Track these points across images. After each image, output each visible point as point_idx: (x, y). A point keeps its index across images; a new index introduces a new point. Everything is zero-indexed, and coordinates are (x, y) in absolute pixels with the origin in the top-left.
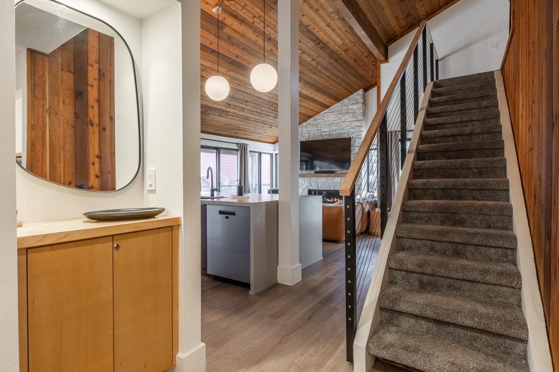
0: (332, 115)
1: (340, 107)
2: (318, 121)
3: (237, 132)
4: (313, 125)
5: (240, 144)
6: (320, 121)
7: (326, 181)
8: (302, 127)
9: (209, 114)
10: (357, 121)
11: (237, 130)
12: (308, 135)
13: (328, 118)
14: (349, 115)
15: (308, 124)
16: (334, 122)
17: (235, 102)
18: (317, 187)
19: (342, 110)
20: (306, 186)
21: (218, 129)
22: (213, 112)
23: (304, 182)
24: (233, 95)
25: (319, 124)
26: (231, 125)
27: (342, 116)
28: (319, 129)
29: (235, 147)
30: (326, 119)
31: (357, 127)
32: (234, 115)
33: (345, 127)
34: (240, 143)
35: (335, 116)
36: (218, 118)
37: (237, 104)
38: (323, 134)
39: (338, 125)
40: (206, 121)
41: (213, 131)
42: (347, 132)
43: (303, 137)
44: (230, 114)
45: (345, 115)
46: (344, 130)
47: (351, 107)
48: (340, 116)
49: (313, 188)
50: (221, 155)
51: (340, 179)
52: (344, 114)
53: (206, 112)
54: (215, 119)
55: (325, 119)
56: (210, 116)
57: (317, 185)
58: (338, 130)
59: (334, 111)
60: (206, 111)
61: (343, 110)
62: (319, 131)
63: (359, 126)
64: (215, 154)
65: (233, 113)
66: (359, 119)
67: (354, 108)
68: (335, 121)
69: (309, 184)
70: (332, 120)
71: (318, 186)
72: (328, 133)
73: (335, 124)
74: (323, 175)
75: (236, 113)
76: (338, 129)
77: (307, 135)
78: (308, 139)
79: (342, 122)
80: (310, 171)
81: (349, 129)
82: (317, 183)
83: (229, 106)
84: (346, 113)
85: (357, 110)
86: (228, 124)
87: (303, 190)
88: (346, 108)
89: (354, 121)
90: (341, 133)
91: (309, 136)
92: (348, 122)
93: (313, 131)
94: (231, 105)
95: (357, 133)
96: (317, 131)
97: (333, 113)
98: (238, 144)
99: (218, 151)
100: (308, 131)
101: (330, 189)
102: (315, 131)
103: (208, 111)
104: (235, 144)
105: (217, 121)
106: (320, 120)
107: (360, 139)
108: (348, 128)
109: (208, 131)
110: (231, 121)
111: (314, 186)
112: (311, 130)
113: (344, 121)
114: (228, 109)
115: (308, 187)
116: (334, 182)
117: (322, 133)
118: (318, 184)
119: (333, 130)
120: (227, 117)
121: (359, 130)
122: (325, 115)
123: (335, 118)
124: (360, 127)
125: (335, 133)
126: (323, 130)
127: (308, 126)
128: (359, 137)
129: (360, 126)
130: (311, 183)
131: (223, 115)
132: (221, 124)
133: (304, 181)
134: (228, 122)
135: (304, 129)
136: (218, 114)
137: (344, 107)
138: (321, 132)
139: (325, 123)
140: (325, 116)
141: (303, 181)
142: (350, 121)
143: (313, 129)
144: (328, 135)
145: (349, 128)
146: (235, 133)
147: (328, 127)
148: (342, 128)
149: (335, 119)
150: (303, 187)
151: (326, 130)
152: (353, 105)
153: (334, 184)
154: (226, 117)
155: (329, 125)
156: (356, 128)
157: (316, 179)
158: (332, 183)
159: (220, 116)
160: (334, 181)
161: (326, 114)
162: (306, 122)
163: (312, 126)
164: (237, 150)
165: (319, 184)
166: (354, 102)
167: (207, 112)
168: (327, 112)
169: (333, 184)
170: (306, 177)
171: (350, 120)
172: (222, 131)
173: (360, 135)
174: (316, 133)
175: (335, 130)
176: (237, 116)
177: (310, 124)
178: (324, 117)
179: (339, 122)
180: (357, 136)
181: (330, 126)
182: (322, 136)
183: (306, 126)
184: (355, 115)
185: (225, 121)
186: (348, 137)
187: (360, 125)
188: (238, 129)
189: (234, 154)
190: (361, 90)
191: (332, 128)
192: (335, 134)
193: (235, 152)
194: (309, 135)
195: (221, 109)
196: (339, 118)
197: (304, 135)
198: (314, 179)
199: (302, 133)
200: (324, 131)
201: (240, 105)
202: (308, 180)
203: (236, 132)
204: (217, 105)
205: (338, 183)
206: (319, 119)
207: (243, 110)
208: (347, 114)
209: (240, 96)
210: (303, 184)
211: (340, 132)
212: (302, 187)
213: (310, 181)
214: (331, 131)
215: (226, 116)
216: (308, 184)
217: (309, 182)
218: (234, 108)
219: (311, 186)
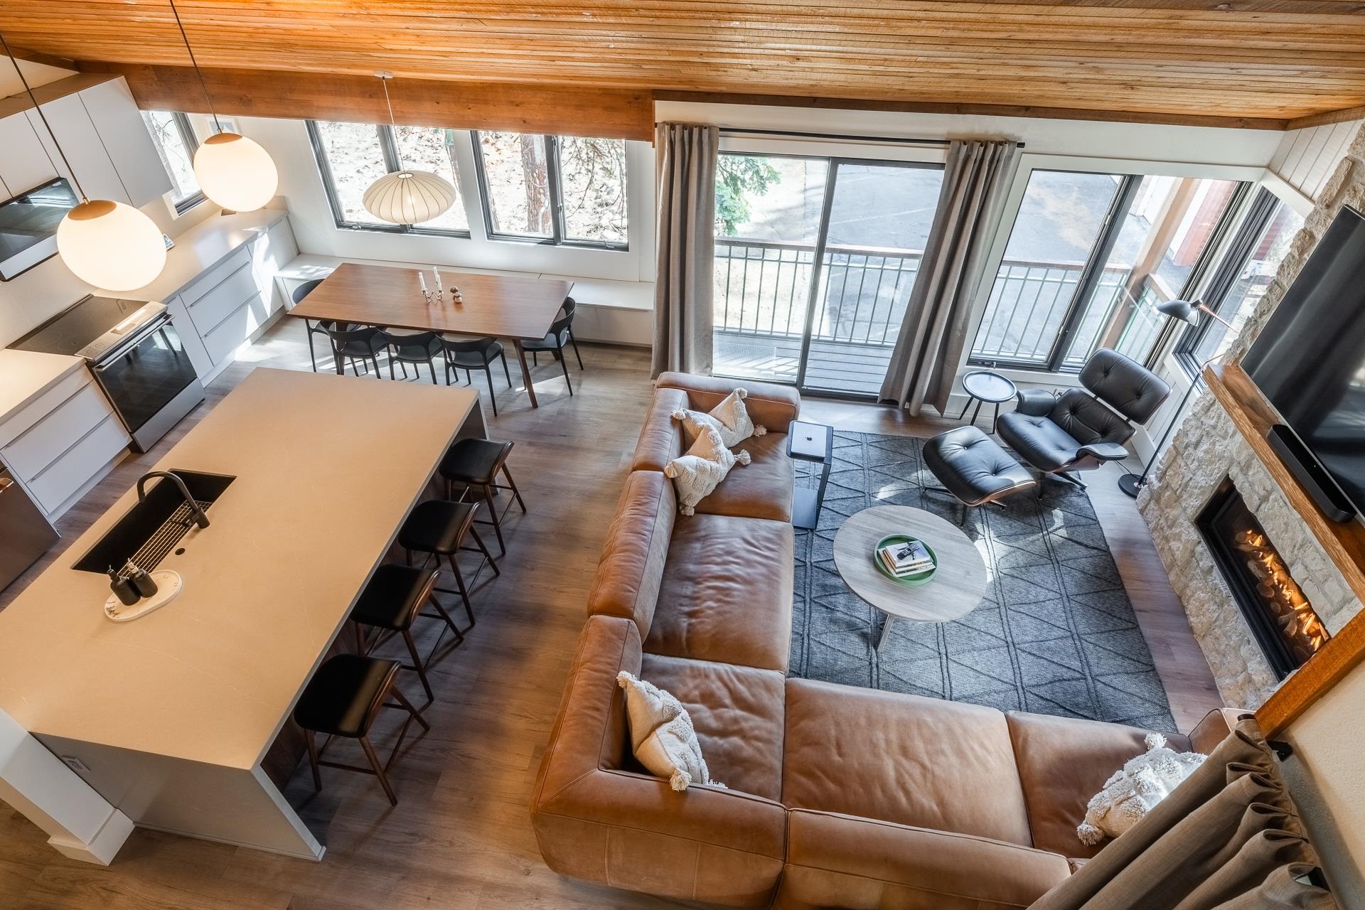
57: (1262, 493)
69: (1243, 458)
87: (1208, 457)
111: (1251, 485)
115: (1232, 463)
150: (1217, 447)
212: (1214, 444)
216: (1239, 455)
217: (1247, 449)
219: (1242, 470)
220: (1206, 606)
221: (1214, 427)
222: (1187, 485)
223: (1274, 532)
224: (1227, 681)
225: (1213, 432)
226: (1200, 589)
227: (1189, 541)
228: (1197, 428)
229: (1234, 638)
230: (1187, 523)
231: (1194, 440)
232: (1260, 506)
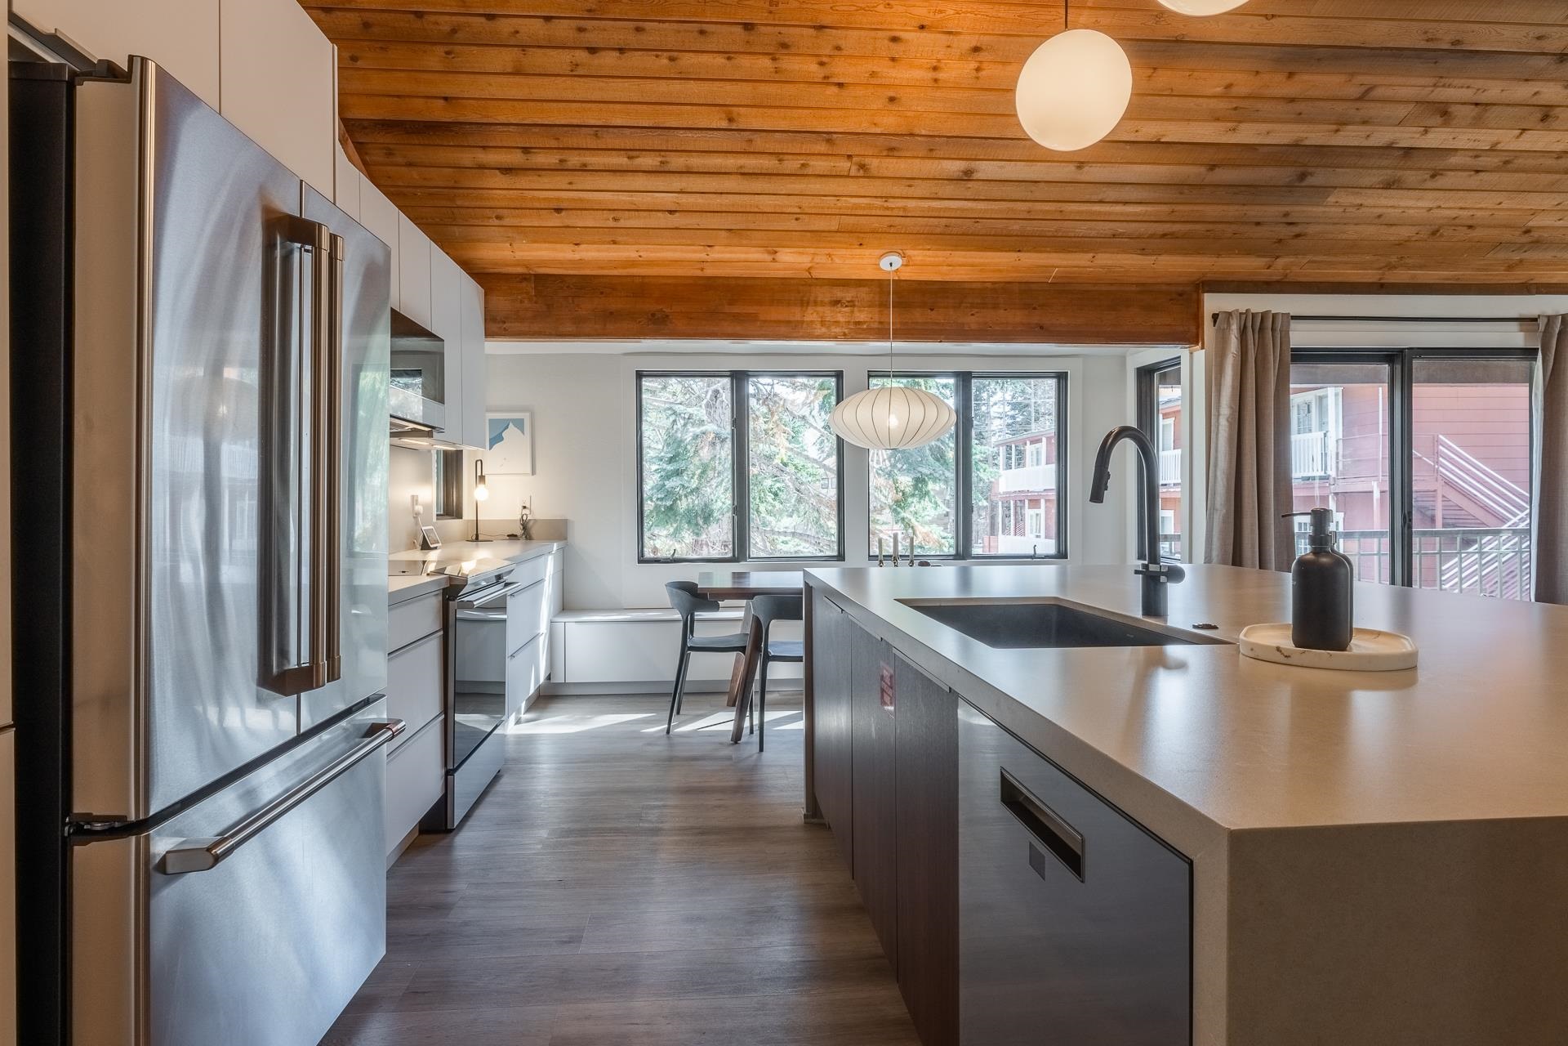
3: (1521, 261)
5: (1542, 323)
9: (1327, 189)
11: (1521, 247)
17: (1479, 83)
21: (1393, 259)
22: (1345, 176)
24: (1458, 42)
26: (1470, 227)
29: (1515, 337)
32: (1484, 161)
34: (1550, 312)
36: (1384, 202)
37: (1494, 90)
40: (1311, 230)
41: (1370, 276)
44: (1454, 160)
50: (1418, 390)
53: (1304, 183)
54: (1363, 210)
56: (1331, 199)
60: (1303, 176)
64: (1382, 390)
65: (1477, 154)
75: (1499, 147)
83: (1439, 120)
86: (1454, 223)
94: (1453, 109)
98: (1535, 320)
99: (1398, 367)
103: (1311, 174)
104: (1515, 326)
105: (1380, 216)
109: (1339, 279)
110: (1471, 200)
114: (1438, 138)
120: (1441, 182)
131: (1411, 177)
132: (1405, 232)
134: (1453, 213)
136: (1374, 177)
146: (1510, 268)
154: (1430, 184)
159: (1389, 185)
164: (1529, 353)
167: (1309, 181)
172: (1421, 267)
176: (1506, 165)
185: (1431, 209)
188: (1525, 239)
189: (1506, 379)
193: (1516, 365)
195: (1389, 147)
201: (1522, 92)
203: (1516, 257)
204: (1361, 128)
207: (1545, 118)
209: (1508, 32)
215: (1433, 176)
218: (1477, 123)
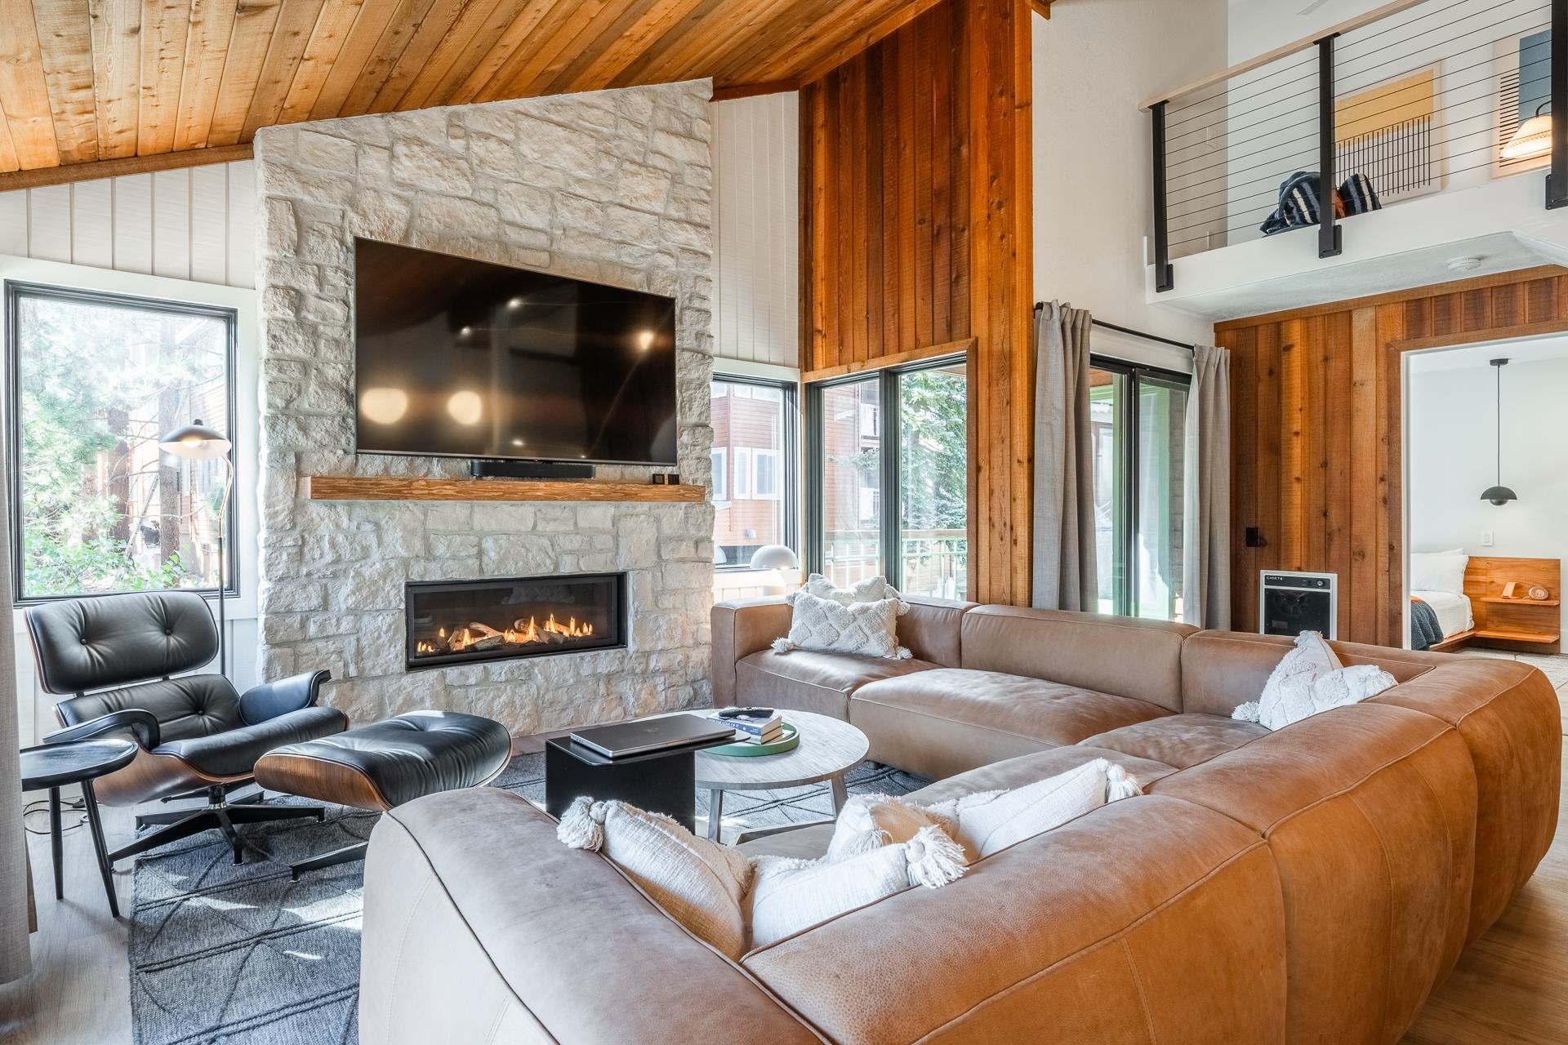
0: (570, 142)
1: (610, 120)
2: (478, 147)
4: (448, 159)
6: (487, 151)
7: (535, 525)
8: (359, 145)
10: (690, 223)
12: (404, 210)
13: (545, 154)
14: (655, 182)
15: (408, 141)
16: (580, 191)
18: (473, 563)
19: (620, 138)
20: (393, 565)
23: (372, 540)
25: (489, 171)
27: (620, 174)
28: (487, 197)
30: (532, 156)
31: (687, 255)
33: (636, 239)
35: (583, 158)
38: (513, 235)
39: (598, 212)
42: (644, 264)
43: (364, 216)
45: (634, 174)
46: (630, 249)
47: (662, 142)
48: (608, 165)
49: (444, 574)
51: (612, 510)
52: (627, 165)
55: (525, 149)
57: (475, 550)
58: (599, 241)
59: (578, 125)
61: (625, 144)
62: (485, 210)
63: (696, 252)
66: (698, 220)
67: (676, 155)
68: (580, 181)
69: (418, 544)
70: (563, 171)
71: (480, 554)
72: (542, 240)
73: (583, 201)
74: (542, 485)
76: (597, 236)
77: (393, 206)
78: (407, 235)
79: (618, 201)
80: (419, 461)
81: (653, 252)
82: (473, 539)
84: (640, 165)
85: (688, 170)
87: (365, 593)
88: (639, 135)
89: (678, 221)
90: (611, 263)
91: (410, 224)
92: (648, 216)
93: (442, 194)
95: (690, 282)
96: (473, 208)
97: (575, 137)
100: (401, 185)
101: (556, 567)
102: (458, 203)
106: (492, 145)
107: (703, 316)
108: (648, 245)
111: (454, 557)
112: (427, 184)
113: (627, 202)
115: (406, 564)
116: (577, 530)
117: (508, 229)
118: (479, 545)
119: (571, 233)
121: (697, 271)
122: (525, 124)
123: (581, 166)
124: (703, 260)
125: (587, 253)
126: (511, 213)
127: (400, 149)
128: (697, 303)
129: (703, 254)
130: (426, 538)
133: (377, 525)
135: (374, 164)
137: (631, 127)
138: (500, 219)
139: (527, 174)
140: (529, 136)
141: (367, 527)
142: (655, 214)
143: (444, 186)
144: (545, 256)
145: (655, 247)
147: (544, 207)
148: (618, 238)
149: (582, 174)
150: (367, 572)
151: (536, 220)
152: (675, 140)
153: (578, 537)
155: (552, 197)
156: (687, 261)
157: (467, 512)
158: (566, 534)
160: (582, 524)
161: (533, 123)
162: (389, 117)
163: (438, 164)
165: (488, 544)
166: (677, 125)
168: (535, 112)
169: (575, 543)
170: (419, 497)
171: (659, 210)
173: (704, 298)
174: (466, 219)
175: (582, 234)
177: (418, 139)
178: (517, 135)
179: (604, 198)
180: (690, 299)
181: (558, 205)
182: (505, 247)
183: (386, 142)
184: (680, 191)
186: (646, 290)
187: (702, 250)
190: (709, 80)
191: (566, 216)
192: (582, 258)
194: (412, 216)
196: (603, 175)
197: (368, 200)
198: (456, 511)
199: (354, 184)
200: (518, 219)
202: (407, 516)
205: (603, 532)
206: (488, 137)
208: (642, 170)
210: (366, 550)
211: (611, 255)
212: (358, 574)
213: (424, 523)
214: (560, 232)
216: (407, 545)
217: (413, 533)
219: (427, 559)
220: (517, 699)
221: (337, 561)
222: (359, 652)
223: (521, 563)
224: (596, 709)
225: (341, 566)
226: (493, 699)
227: (432, 686)
228: (304, 587)
229: (568, 676)
230: (408, 680)
231: (315, 602)
232: (480, 565)
